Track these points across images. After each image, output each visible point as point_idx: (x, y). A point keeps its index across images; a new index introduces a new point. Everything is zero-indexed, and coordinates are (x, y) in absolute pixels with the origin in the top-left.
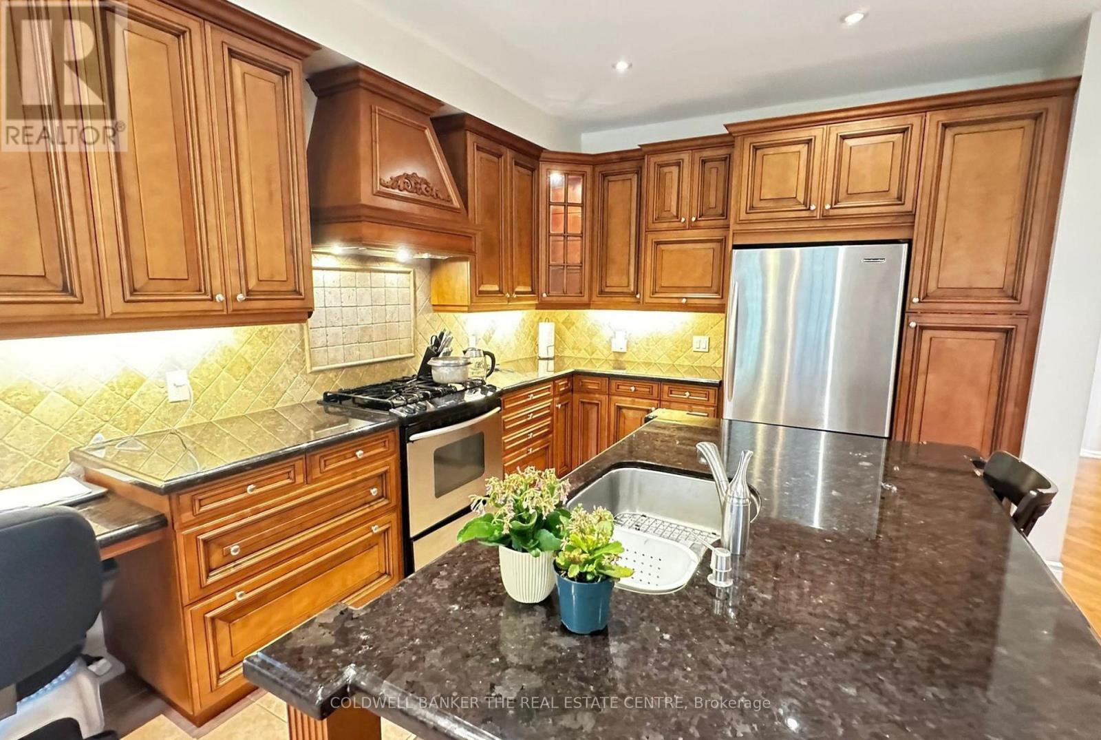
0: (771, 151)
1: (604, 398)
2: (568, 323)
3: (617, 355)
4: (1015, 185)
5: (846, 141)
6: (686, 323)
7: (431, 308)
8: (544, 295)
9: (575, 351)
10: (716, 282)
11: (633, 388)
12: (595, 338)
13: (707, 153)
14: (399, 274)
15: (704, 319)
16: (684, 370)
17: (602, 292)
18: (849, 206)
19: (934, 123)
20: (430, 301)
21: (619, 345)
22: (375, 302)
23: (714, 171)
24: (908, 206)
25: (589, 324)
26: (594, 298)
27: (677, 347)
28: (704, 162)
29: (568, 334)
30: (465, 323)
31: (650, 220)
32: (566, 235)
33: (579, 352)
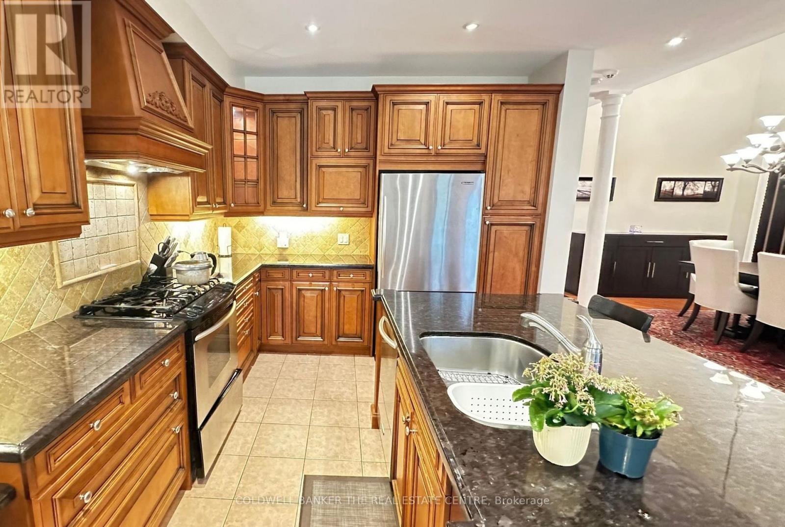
0: (404, 107)
1: (287, 284)
2: (239, 227)
3: (281, 250)
4: (534, 142)
5: (448, 106)
6: (333, 225)
7: (149, 217)
8: (232, 205)
9: (246, 249)
10: (362, 195)
11: (311, 275)
12: (262, 238)
13: (355, 104)
14: (126, 187)
15: (345, 222)
16: (332, 258)
17: (274, 203)
18: (451, 149)
19: (496, 101)
20: (148, 212)
21: (283, 242)
22: (109, 213)
23: (360, 117)
24: (483, 151)
25: (257, 227)
26: (269, 207)
27: (327, 242)
28: (352, 109)
29: (240, 235)
30: (172, 230)
31: (314, 149)
32: (245, 157)
33: (250, 249)
